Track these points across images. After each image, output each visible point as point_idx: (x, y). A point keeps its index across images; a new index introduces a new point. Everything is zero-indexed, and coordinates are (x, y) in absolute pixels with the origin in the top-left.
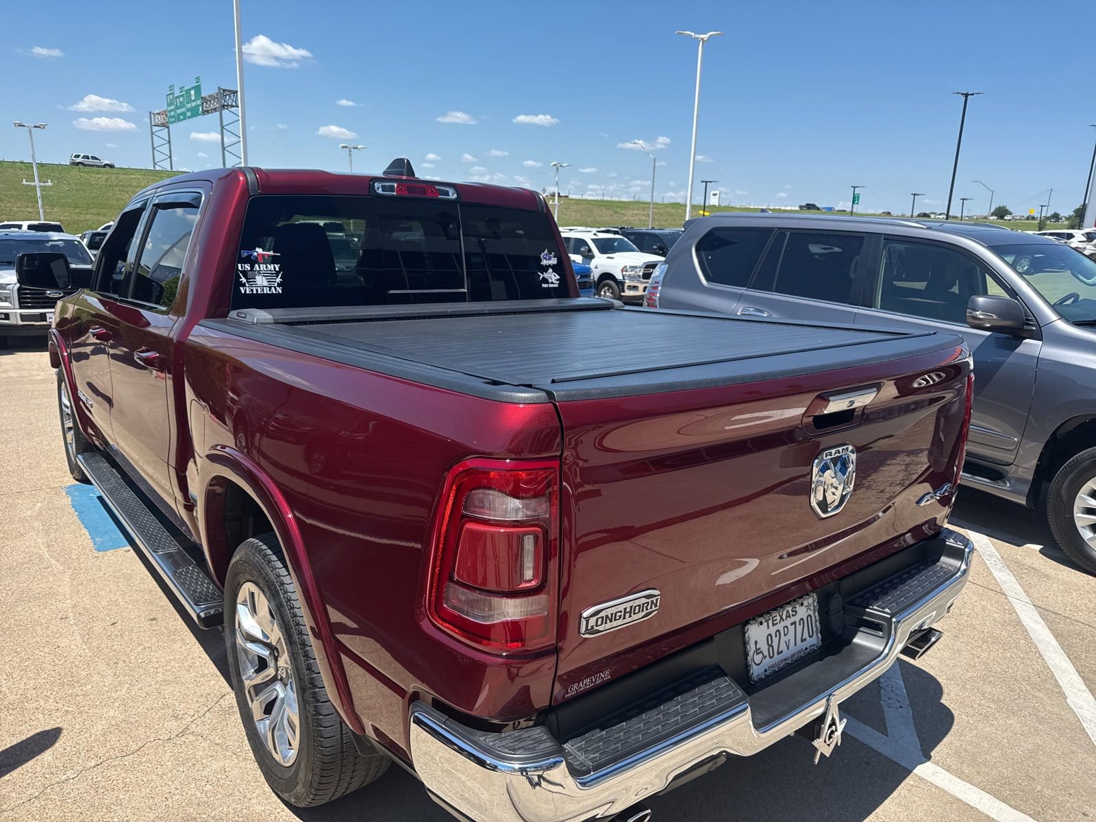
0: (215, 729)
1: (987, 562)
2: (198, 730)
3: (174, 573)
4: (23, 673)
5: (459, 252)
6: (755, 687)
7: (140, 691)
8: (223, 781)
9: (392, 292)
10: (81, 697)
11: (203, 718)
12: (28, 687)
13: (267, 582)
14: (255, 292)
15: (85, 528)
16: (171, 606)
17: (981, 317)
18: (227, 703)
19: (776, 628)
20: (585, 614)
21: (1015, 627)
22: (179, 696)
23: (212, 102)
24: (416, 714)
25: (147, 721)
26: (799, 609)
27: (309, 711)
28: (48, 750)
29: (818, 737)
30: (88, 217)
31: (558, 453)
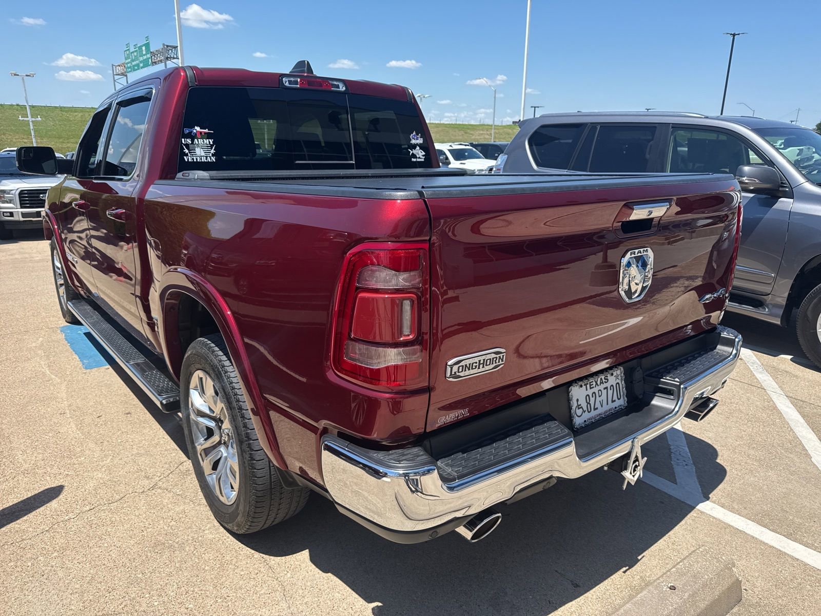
0: (177, 485)
1: (751, 367)
2: (164, 485)
3: (143, 375)
4: (34, 449)
5: (349, 141)
6: (578, 432)
7: (121, 461)
8: (183, 519)
9: (297, 162)
10: (77, 465)
11: (167, 478)
12: (37, 459)
13: (212, 366)
14: (195, 160)
15: (76, 353)
16: (141, 404)
17: (746, 181)
18: (184, 467)
19: (593, 390)
20: (449, 363)
21: (772, 411)
22: (149, 464)
23: (159, 55)
24: (326, 443)
25: (127, 480)
26: (609, 377)
27: (246, 458)
28: (55, 500)
29: (626, 469)
30: (69, 145)
31: (428, 238)
